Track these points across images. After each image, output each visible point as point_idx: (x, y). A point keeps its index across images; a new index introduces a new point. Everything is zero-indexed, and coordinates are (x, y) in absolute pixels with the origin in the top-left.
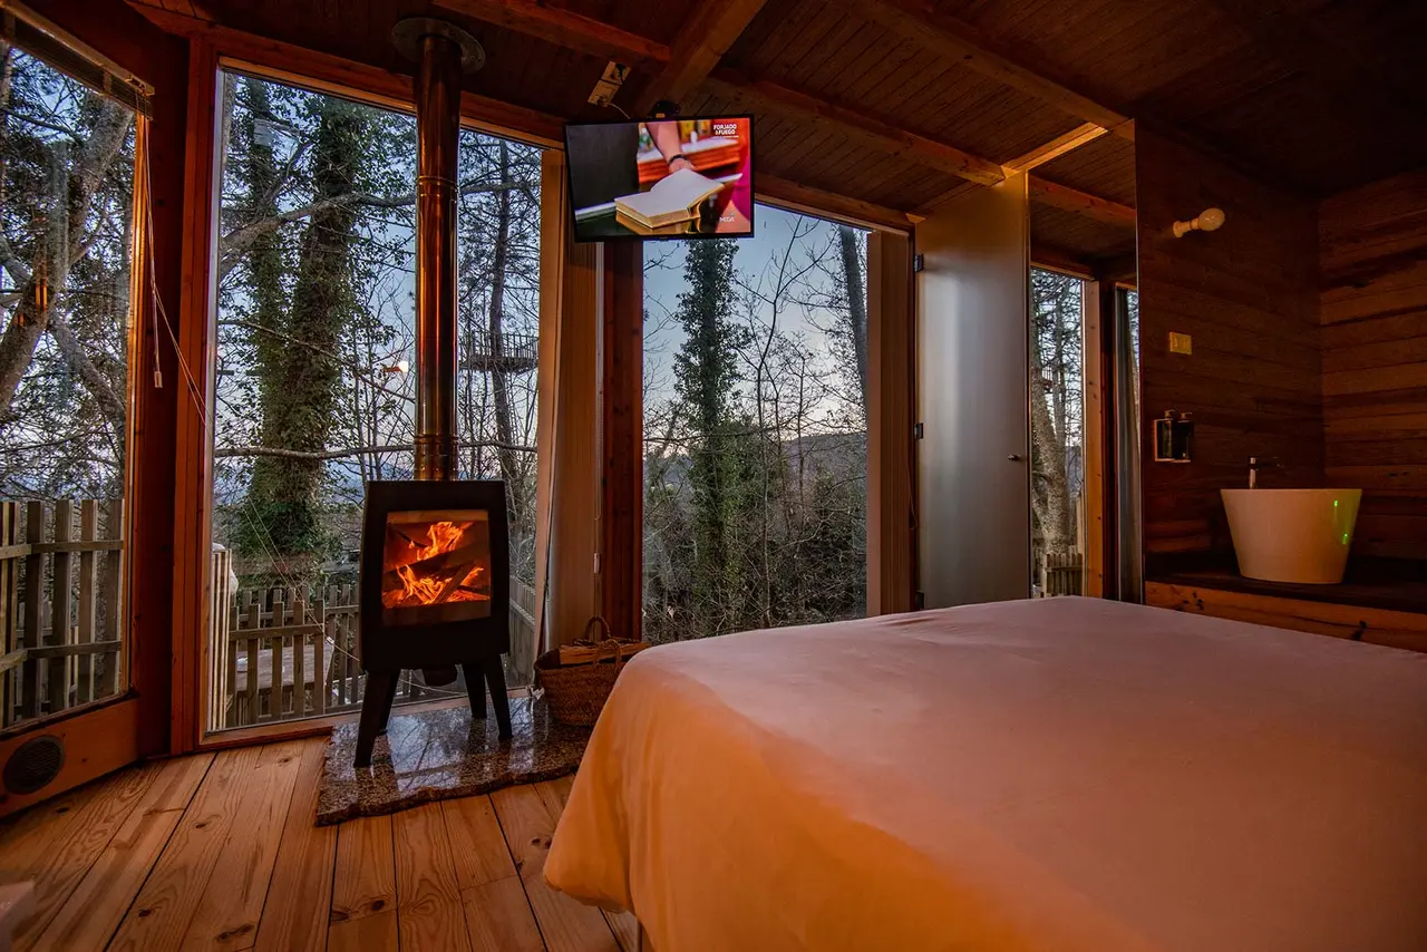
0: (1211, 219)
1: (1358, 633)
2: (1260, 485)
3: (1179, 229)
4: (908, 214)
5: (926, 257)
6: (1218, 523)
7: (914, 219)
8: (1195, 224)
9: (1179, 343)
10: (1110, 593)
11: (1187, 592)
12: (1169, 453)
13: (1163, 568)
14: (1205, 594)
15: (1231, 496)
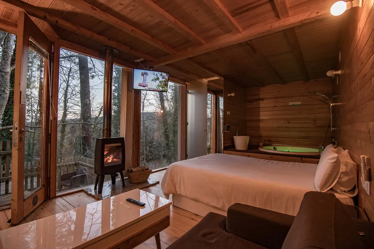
0: (233, 95)
1: (249, 156)
2: (239, 135)
3: (229, 95)
4: (186, 82)
5: (189, 91)
6: (233, 141)
7: (187, 83)
8: (231, 95)
9: (228, 113)
10: (216, 152)
11: (229, 152)
12: (227, 130)
13: (226, 148)
14: (231, 152)
15: (235, 137)
